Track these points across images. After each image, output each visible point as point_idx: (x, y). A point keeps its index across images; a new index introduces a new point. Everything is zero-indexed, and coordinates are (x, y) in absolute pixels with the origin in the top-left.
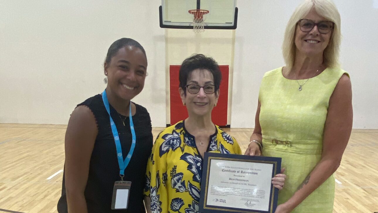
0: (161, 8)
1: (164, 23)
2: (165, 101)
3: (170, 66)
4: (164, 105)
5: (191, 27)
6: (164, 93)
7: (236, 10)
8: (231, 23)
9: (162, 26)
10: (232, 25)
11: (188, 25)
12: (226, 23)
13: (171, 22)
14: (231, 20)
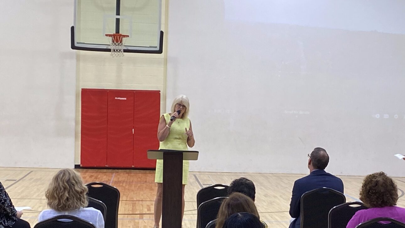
0: (73, 28)
1: (76, 45)
2: (73, 133)
3: (82, 89)
4: (73, 139)
5: (109, 50)
6: (73, 123)
7: (162, 33)
8: (156, 47)
9: (73, 47)
10: (158, 49)
11: (105, 48)
12: (150, 47)
13: (84, 43)
14: (156, 44)
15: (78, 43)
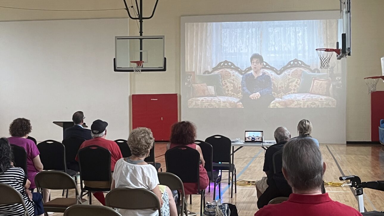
0: (115, 59)
1: (117, 69)
3: (132, 95)
7: (165, 59)
8: (162, 67)
9: (115, 70)
10: (163, 68)
12: (159, 67)
13: (121, 68)
14: (162, 65)
15: (118, 68)
